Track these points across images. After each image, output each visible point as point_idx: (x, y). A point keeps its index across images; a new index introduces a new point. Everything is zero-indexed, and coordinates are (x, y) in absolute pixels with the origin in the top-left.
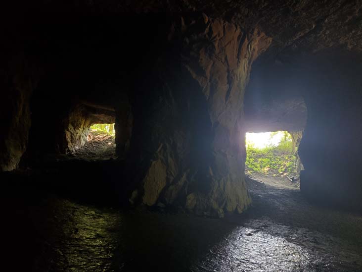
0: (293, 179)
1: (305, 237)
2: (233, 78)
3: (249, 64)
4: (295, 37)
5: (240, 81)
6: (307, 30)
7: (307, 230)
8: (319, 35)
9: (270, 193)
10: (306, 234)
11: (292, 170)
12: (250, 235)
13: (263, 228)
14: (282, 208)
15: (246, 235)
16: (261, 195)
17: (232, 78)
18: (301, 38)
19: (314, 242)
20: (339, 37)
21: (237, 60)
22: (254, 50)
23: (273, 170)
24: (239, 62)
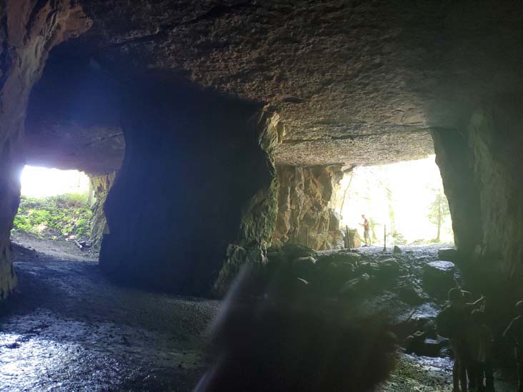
0: (83, 245)
1: (111, 336)
2: (13, 62)
3: (46, 47)
4: (129, 35)
5: (24, 72)
6: (148, 33)
7: (113, 325)
8: (161, 46)
9: (50, 267)
10: (111, 331)
11: (84, 231)
12: (14, 346)
13: (39, 330)
14: (72, 294)
15: (7, 347)
16: (33, 271)
17: (11, 61)
18: (136, 40)
19: (124, 343)
20: (185, 59)
21: (25, 33)
22: (59, 27)
23: (53, 229)
24: (30, 38)
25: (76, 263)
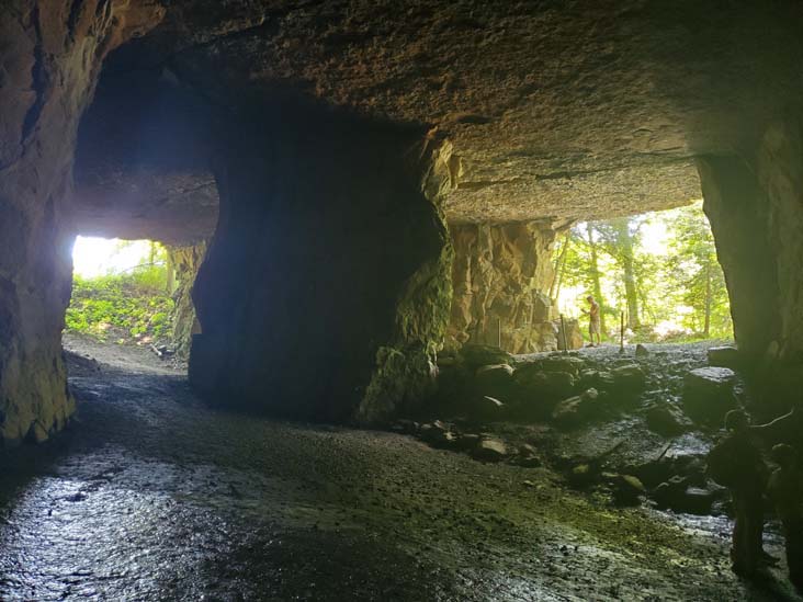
0: (163, 350)
1: (212, 484)
2: (51, 78)
3: (98, 53)
4: (220, 29)
5: (68, 94)
6: (248, 24)
7: (214, 467)
8: (268, 43)
9: (119, 384)
10: (212, 477)
11: (163, 330)
12: (78, 498)
13: (111, 475)
14: (153, 422)
15: (67, 499)
16: (96, 390)
17: (47, 76)
18: (232, 35)
19: (232, 495)
20: (305, 62)
21: (67, 31)
22: (115, 22)
23: (119, 329)
24: (73, 41)
25: (155, 378)
